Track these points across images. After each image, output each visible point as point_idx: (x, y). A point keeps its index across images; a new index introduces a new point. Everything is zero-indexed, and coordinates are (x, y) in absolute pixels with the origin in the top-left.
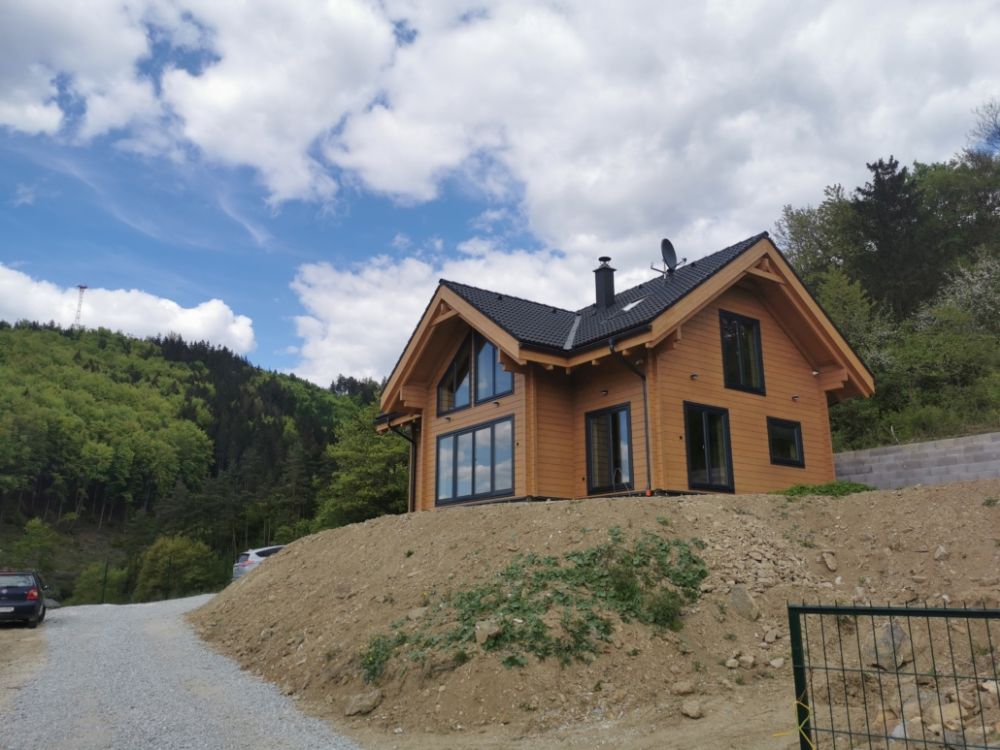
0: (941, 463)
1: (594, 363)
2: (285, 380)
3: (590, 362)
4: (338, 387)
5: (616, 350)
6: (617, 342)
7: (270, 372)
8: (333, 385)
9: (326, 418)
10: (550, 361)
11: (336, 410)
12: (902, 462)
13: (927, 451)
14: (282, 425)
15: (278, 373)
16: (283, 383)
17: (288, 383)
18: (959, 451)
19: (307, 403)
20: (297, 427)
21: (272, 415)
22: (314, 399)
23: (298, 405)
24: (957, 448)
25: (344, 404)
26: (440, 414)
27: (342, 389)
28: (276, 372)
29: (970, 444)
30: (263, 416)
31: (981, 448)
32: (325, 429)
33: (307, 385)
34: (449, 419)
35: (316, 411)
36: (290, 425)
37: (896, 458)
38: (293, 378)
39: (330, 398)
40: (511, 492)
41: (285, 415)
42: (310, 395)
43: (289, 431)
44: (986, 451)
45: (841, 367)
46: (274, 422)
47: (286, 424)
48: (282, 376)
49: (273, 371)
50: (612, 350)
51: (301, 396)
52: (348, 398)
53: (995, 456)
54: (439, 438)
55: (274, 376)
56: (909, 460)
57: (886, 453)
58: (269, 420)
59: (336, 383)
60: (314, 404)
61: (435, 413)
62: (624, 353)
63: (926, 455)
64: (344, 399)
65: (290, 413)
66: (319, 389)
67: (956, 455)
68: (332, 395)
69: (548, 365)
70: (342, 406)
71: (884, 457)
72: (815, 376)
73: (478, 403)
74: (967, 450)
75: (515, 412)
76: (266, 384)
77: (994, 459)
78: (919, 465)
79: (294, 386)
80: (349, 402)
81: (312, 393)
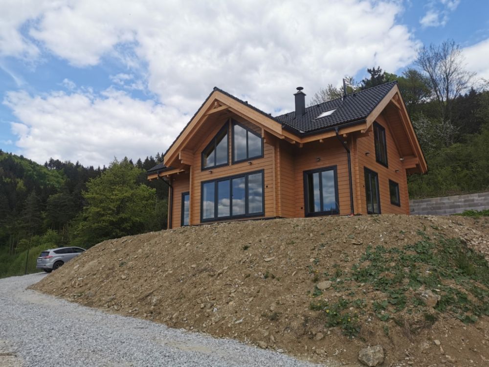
0: (451, 207)
1: (321, 141)
2: (17, 159)
3: (319, 140)
4: (50, 165)
5: (339, 134)
6: (340, 129)
7: (8, 153)
8: (46, 164)
9: (42, 181)
10: (294, 139)
11: (48, 177)
12: (430, 206)
13: (444, 201)
14: (16, 184)
15: (13, 154)
16: (16, 160)
17: (19, 161)
18: (461, 202)
19: (31, 172)
20: (25, 185)
21: (10, 177)
22: (35, 170)
23: (25, 173)
24: (460, 200)
25: (53, 174)
26: (203, 169)
27: (52, 166)
28: (11, 154)
29: (467, 199)
30: (3, 177)
31: (473, 200)
32: (42, 187)
33: (30, 162)
34: (212, 172)
35: (36, 177)
36: (21, 183)
37: (427, 205)
38: (22, 157)
39: (45, 170)
40: (263, 214)
41: (17, 178)
42: (32, 168)
43: (20, 187)
44: (475, 202)
45: (416, 157)
46: (11, 182)
47: (18, 183)
48: (15, 156)
49: (9, 153)
50: (337, 134)
51: (27, 168)
52: (55, 171)
53: (479, 204)
54: (203, 183)
55: (10, 156)
56: (434, 206)
57: (422, 202)
58: (8, 180)
59: (48, 162)
60: (35, 173)
61: (200, 168)
62: (344, 136)
63: (444, 204)
64: (53, 171)
65: (21, 178)
66: (38, 165)
67: (460, 204)
68: (46, 169)
69: (293, 140)
70: (52, 175)
71: (421, 204)
72: (401, 161)
73: (234, 163)
74: (465, 201)
75: (265, 168)
76: (6, 160)
77: (479, 206)
78: (440, 208)
79: (23, 162)
80: (56, 173)
81: (34, 167)
